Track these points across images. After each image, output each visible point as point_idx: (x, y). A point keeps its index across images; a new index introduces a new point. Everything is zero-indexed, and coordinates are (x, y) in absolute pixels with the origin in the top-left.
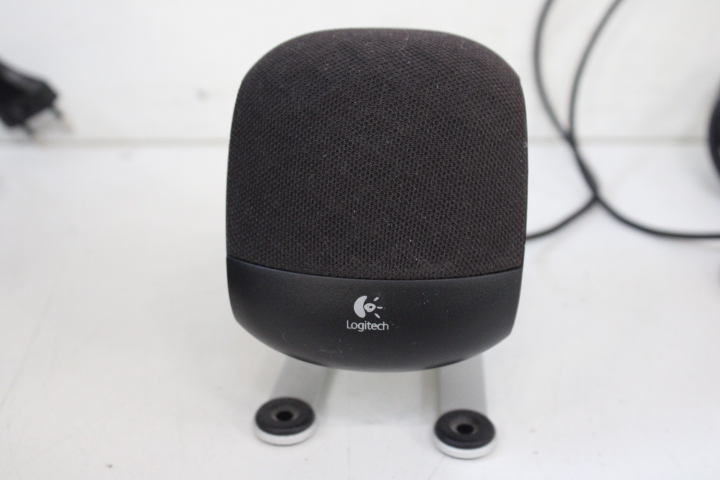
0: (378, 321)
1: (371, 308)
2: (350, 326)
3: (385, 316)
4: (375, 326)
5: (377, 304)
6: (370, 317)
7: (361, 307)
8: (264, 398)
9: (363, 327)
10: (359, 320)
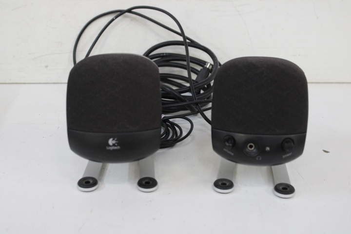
0: (116, 146)
1: (114, 142)
2: (108, 148)
3: (119, 144)
4: (116, 148)
5: (116, 141)
6: (114, 145)
7: (111, 142)
8: (81, 177)
9: (112, 148)
10: (110, 146)
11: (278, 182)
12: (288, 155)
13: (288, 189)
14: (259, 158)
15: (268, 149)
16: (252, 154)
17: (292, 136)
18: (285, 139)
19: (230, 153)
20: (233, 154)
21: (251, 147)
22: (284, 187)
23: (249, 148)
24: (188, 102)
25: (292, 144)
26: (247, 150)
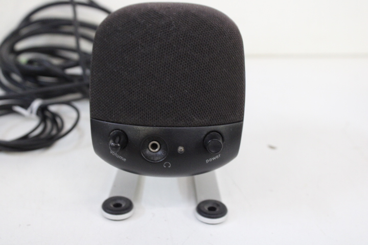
11: (202, 198)
12: (214, 158)
13: (217, 210)
14: (167, 165)
15: (181, 149)
16: (157, 159)
17: (221, 128)
18: (209, 133)
19: (121, 158)
20: (125, 160)
21: (154, 146)
22: (210, 205)
23: (151, 150)
24: (76, 83)
25: (221, 141)
26: (148, 152)
